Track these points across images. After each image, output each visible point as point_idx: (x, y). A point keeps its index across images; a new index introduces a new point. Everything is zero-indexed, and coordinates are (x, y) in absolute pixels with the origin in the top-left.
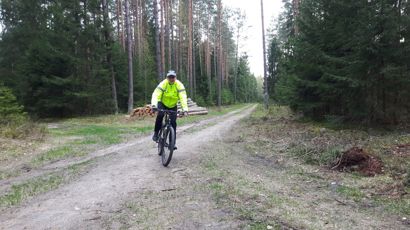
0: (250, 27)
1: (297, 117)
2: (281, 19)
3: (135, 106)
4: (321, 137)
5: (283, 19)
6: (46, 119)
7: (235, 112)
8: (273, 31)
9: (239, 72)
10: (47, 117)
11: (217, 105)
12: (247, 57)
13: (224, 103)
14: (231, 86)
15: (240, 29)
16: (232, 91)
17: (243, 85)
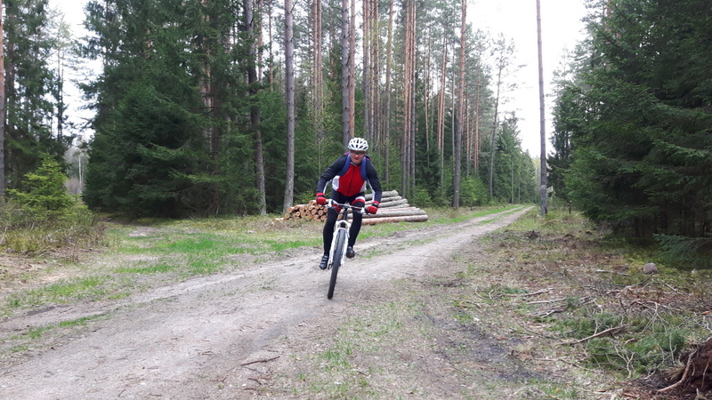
0: (521, 66)
1: (599, 235)
2: (580, 53)
3: (296, 200)
4: (641, 285)
5: (583, 53)
6: (144, 220)
7: (484, 219)
8: (564, 74)
9: (500, 148)
10: (145, 216)
11: (452, 205)
12: (515, 120)
13: (467, 202)
14: (484, 172)
15: (504, 71)
16: (485, 182)
17: (508, 172)
